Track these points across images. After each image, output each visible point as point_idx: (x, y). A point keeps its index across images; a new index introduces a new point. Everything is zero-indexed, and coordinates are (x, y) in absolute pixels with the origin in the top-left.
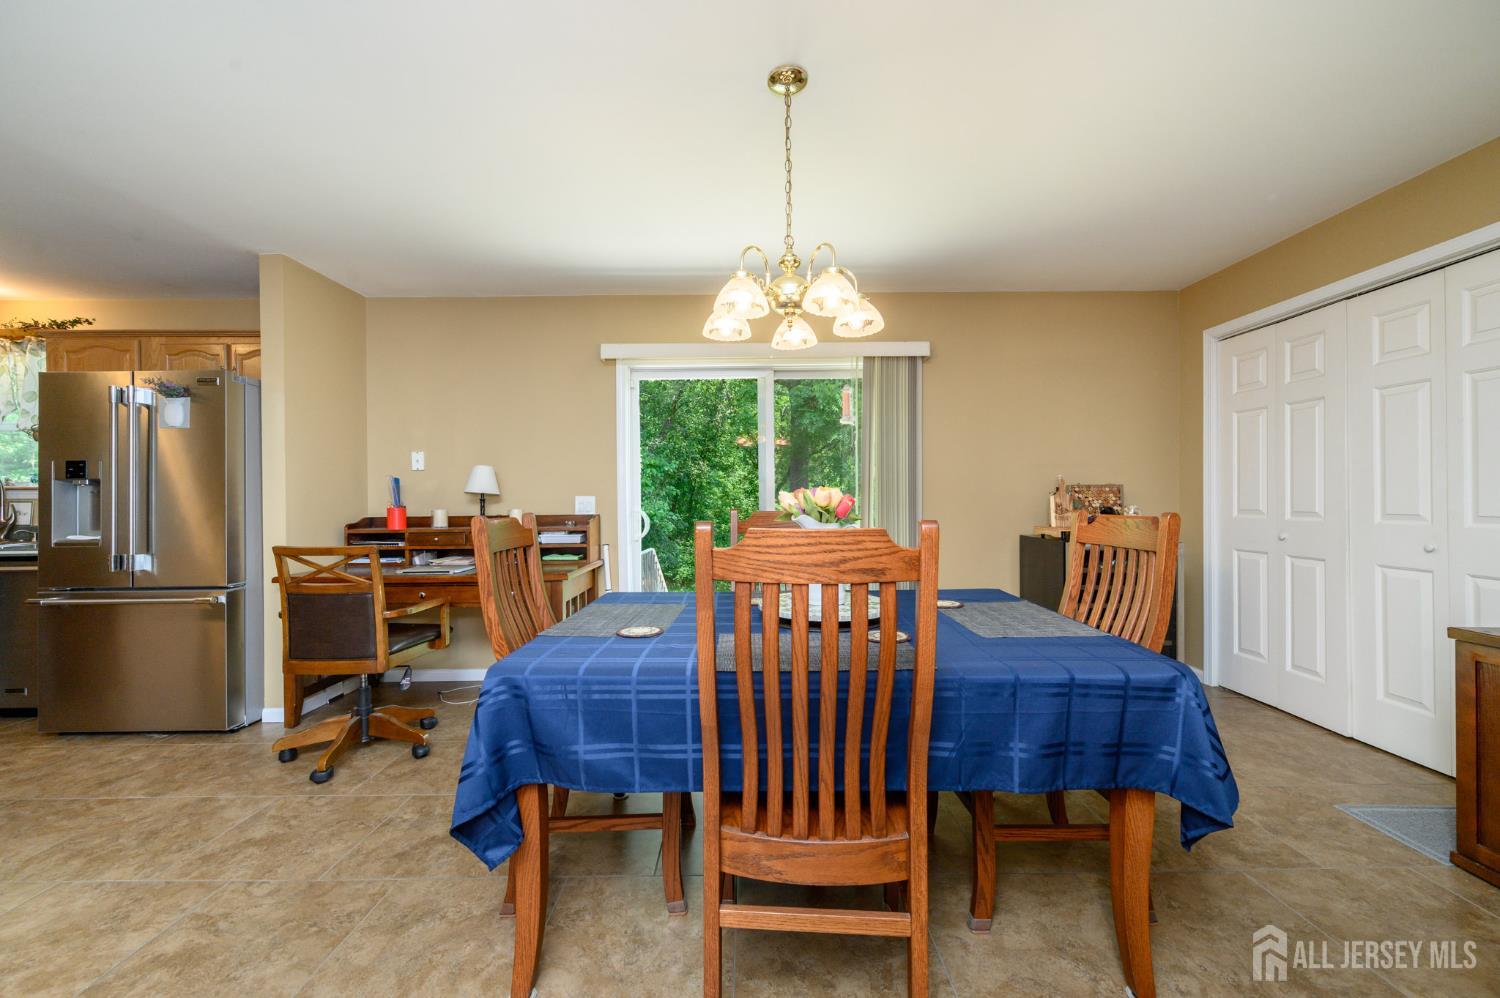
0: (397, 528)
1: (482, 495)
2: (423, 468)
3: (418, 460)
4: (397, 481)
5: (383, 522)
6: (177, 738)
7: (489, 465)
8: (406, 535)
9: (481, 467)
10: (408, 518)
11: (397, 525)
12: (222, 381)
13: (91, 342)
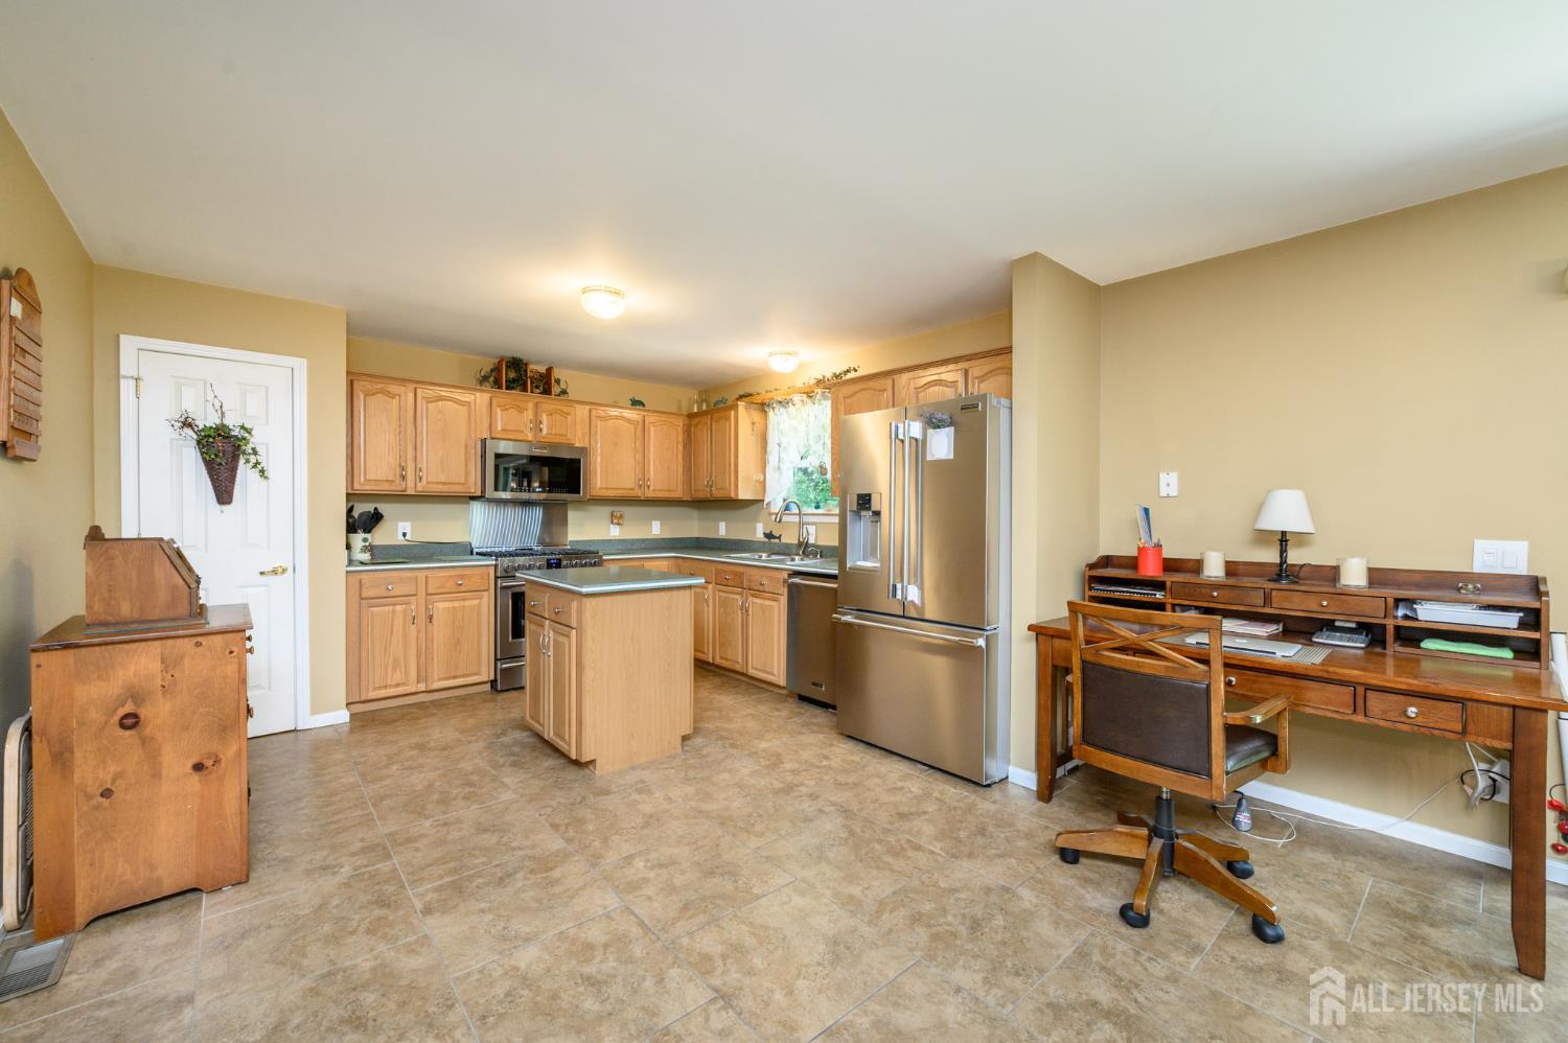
0: (1150, 574)
1: (1284, 533)
2: (1175, 494)
3: (1169, 484)
4: (1146, 511)
5: (1133, 563)
6: (939, 775)
7: (1298, 488)
8: (1168, 584)
9: (1284, 492)
10: (1165, 559)
11: (1151, 570)
12: (984, 408)
13: (859, 386)
